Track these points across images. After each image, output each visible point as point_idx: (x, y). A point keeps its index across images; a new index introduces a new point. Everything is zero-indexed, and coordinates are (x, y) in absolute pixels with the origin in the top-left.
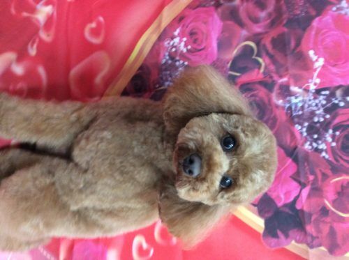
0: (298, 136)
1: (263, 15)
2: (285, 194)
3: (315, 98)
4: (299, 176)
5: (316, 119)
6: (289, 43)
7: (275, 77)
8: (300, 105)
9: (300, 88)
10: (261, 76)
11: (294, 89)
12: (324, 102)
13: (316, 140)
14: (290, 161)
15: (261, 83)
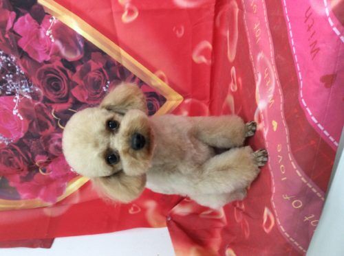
0: (21, 66)
1: (56, 143)
2: (24, 23)
3: (14, 90)
4: (16, 37)
5: (11, 76)
6: (36, 126)
7: (43, 105)
8: (23, 87)
9: (25, 97)
10: (54, 106)
11: (28, 97)
12: (8, 87)
13: (8, 62)
14: (24, 49)
15: (53, 103)
